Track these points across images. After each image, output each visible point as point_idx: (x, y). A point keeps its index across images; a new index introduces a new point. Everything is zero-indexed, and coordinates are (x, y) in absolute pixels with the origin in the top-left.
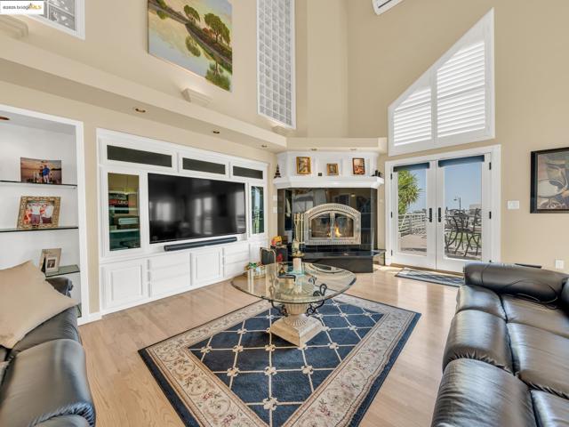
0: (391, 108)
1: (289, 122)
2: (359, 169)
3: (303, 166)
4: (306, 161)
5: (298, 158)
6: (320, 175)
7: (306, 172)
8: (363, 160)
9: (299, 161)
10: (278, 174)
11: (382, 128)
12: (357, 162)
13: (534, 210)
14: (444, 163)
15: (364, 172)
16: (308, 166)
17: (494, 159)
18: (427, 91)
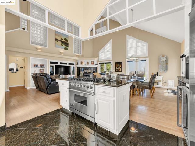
0: (99, 52)
1: (80, 53)
3: (82, 63)
6: (85, 64)
9: (81, 62)
10: (77, 64)
11: (98, 56)
12: (92, 62)
13: (116, 72)
14: (106, 63)
15: (93, 64)
16: (83, 63)
17: (112, 63)
18: (104, 50)
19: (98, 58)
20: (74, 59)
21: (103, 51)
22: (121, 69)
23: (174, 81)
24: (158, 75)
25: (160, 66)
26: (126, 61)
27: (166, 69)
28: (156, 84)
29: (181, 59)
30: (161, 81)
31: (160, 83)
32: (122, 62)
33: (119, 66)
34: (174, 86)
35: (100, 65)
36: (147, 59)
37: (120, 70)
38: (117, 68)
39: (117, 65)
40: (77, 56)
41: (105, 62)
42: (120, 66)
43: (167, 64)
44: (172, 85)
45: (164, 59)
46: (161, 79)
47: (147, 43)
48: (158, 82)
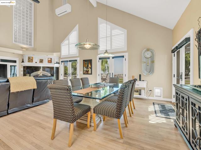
0: (61, 44)
2: (50, 61)
3: (30, 60)
4: (31, 58)
5: (29, 57)
6: (36, 62)
7: (31, 61)
8: (51, 59)
9: (29, 58)
10: (23, 62)
11: (59, 50)
12: (49, 59)
13: (84, 74)
14: (70, 61)
15: (51, 62)
16: (32, 60)
17: (78, 61)
18: (68, 41)
19: (59, 53)
20: (17, 54)
21: (66, 42)
22: (90, 70)
23: (162, 88)
24: (140, 80)
25: (144, 65)
26: (97, 57)
27: (151, 70)
28: (138, 93)
29: (173, 54)
30: (144, 89)
31: (143, 92)
32: (91, 60)
33: (88, 66)
34: (162, 96)
35: (63, 63)
36: (126, 55)
37: (90, 72)
38: (85, 69)
39: (86, 64)
40: (22, 48)
41: (68, 59)
42: (90, 66)
43: (153, 62)
44: (159, 95)
45: (148, 54)
46: (145, 86)
47: (126, 30)
48: (140, 90)
